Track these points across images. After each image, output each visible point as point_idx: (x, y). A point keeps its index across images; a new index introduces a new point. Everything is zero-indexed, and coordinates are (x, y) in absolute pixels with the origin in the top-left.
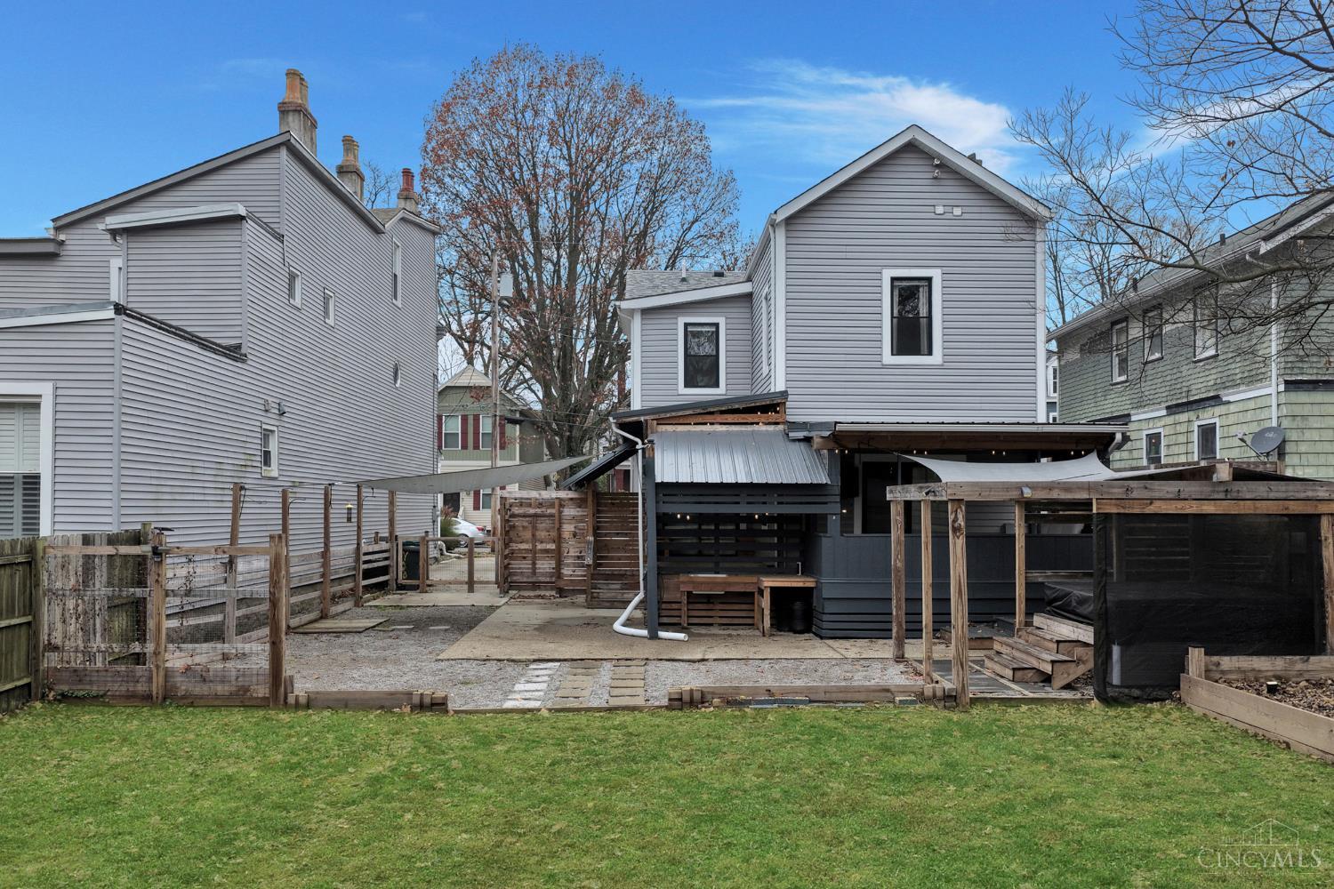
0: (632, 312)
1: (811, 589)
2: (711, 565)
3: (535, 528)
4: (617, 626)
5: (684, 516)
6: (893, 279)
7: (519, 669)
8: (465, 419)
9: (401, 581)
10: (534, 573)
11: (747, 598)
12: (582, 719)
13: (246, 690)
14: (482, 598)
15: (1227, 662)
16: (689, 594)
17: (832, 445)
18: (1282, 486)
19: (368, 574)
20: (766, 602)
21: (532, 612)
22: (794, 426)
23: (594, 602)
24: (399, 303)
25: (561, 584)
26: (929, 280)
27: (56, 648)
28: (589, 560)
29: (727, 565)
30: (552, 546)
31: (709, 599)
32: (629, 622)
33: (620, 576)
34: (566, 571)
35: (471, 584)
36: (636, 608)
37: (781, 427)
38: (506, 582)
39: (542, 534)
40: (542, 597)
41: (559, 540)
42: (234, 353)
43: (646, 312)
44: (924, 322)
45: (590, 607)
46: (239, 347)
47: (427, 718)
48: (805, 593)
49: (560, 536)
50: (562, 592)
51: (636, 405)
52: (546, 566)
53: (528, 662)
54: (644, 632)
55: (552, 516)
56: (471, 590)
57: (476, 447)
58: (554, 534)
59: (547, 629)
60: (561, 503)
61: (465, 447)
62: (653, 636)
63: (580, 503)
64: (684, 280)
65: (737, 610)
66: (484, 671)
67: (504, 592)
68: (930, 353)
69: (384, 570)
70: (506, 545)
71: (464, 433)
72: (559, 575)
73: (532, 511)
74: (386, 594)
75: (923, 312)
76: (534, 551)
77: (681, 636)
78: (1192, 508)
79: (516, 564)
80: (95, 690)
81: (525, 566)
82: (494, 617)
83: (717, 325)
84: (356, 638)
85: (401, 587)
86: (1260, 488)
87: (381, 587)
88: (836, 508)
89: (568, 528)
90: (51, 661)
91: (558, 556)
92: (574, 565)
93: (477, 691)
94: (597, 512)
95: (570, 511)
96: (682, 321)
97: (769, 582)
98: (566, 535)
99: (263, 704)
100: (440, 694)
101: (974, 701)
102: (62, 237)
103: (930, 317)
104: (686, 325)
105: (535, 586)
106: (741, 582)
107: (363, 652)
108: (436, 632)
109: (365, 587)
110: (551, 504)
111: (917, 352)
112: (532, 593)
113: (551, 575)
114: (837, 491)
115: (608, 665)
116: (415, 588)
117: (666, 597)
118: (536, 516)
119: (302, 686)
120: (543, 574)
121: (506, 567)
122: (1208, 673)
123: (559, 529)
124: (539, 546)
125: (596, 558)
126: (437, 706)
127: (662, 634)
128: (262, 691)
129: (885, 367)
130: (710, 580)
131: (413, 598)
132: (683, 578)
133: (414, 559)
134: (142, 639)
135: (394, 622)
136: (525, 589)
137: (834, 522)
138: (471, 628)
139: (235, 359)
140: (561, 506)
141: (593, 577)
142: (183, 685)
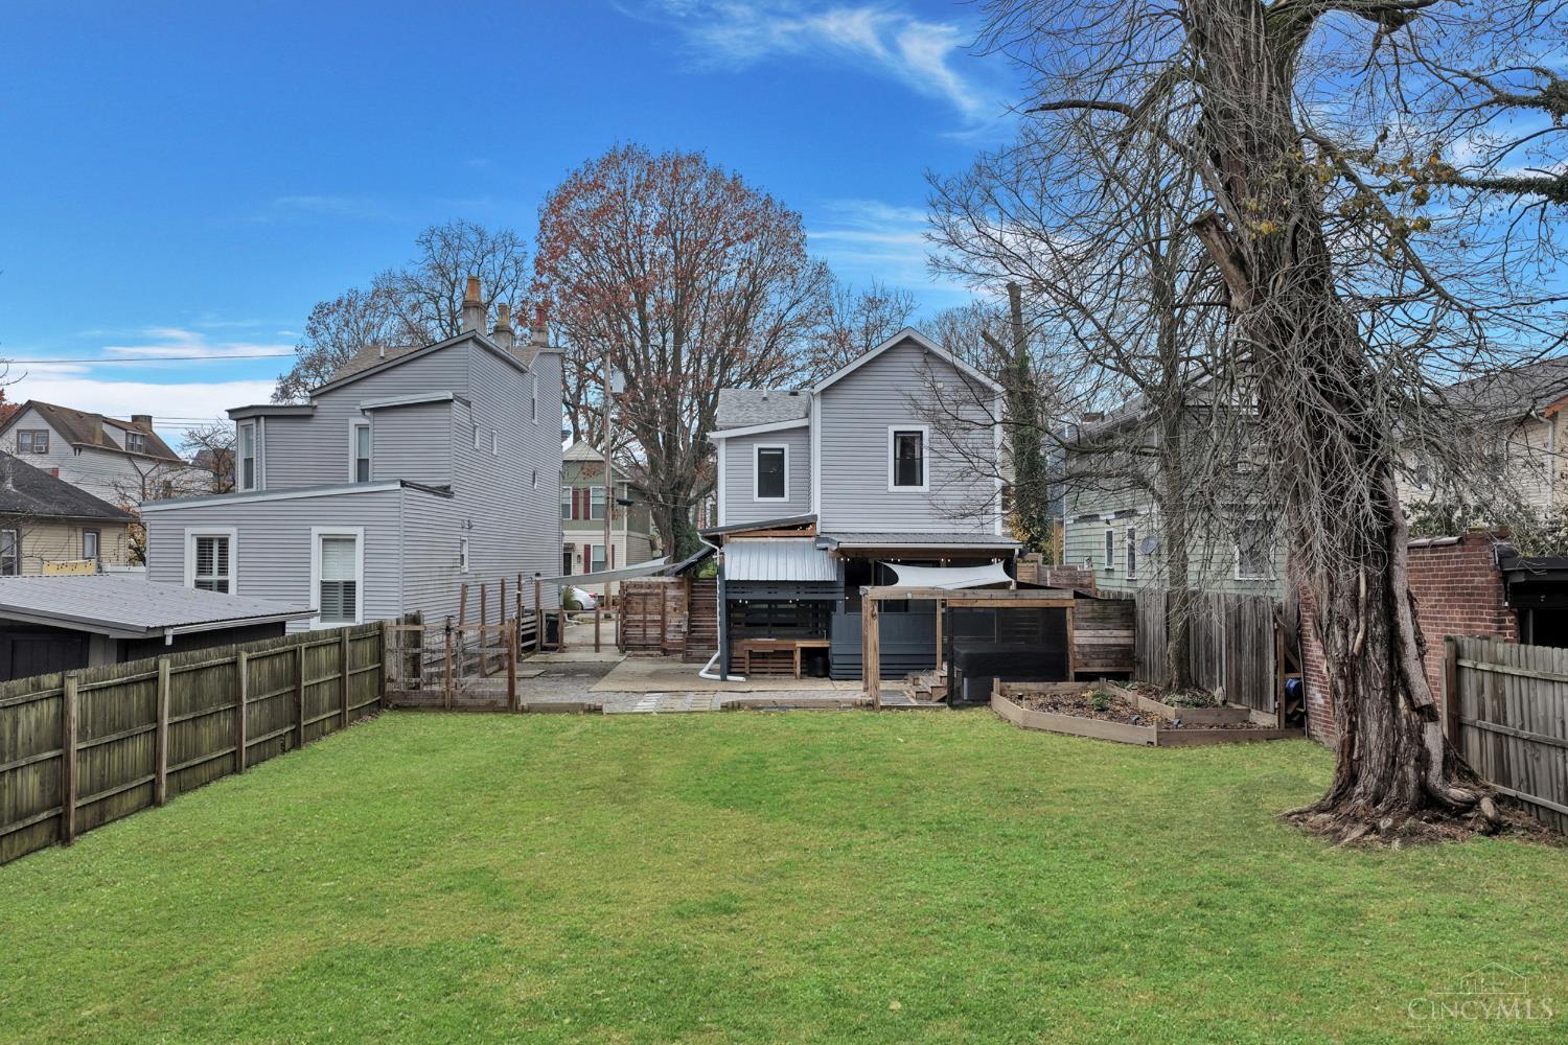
0: (719, 439)
1: (827, 649)
2: (766, 632)
3: (645, 603)
4: (702, 674)
5: (743, 601)
6: (896, 433)
7: (639, 696)
8: (576, 493)
9: (545, 644)
10: (645, 638)
11: (789, 654)
12: (674, 716)
13: (495, 702)
14: (608, 655)
15: (1014, 685)
16: (750, 652)
17: (839, 555)
18: (1045, 592)
19: (526, 638)
20: (798, 657)
21: (644, 665)
22: (819, 539)
23: (688, 659)
24: (535, 421)
25: (665, 646)
26: (921, 432)
27: (393, 681)
28: (685, 629)
29: (777, 632)
30: (659, 618)
31: (764, 656)
32: (710, 671)
33: (708, 640)
34: (669, 636)
35: (597, 646)
36: (715, 662)
37: (813, 539)
38: (625, 645)
39: (650, 608)
40: (651, 656)
41: (663, 613)
42: (445, 491)
43: (728, 440)
44: (918, 461)
45: (685, 662)
46: (449, 487)
47: (593, 717)
48: (824, 652)
49: (664, 610)
50: (665, 652)
51: (722, 523)
52: (653, 632)
53: (644, 693)
54: (718, 677)
55: (658, 594)
56: (597, 650)
57: (587, 517)
58: (660, 608)
59: (654, 676)
60: (665, 586)
61: (576, 517)
62: (724, 679)
63: (679, 586)
64: (765, 399)
65: (782, 664)
66: (617, 697)
67: (623, 652)
68: (922, 484)
69: (532, 636)
70: (624, 617)
71: (576, 504)
72: (663, 639)
73: (643, 591)
74: (535, 653)
75: (917, 455)
76: (644, 621)
77: (741, 679)
78: (998, 604)
79: (630, 631)
80: (413, 703)
81: (638, 632)
82: (618, 668)
83: (783, 450)
84: (531, 681)
85: (545, 649)
86: (1034, 593)
87: (530, 649)
88: (842, 596)
89: (670, 605)
90: (389, 687)
91: (663, 624)
92: (675, 632)
93: (616, 706)
94: (691, 592)
95: (671, 593)
96: (756, 446)
97: (801, 644)
98: (668, 609)
99: (504, 710)
100: (598, 704)
101: (883, 708)
102: (315, 403)
103: (921, 459)
104: (760, 450)
105: (645, 647)
106: (783, 644)
107: (539, 689)
108: (582, 678)
109: (524, 648)
110: (658, 585)
111: (913, 483)
112: (643, 653)
113: (658, 639)
114: (842, 584)
115: (692, 694)
116: (553, 649)
117: (735, 654)
118: (646, 594)
119: (524, 702)
120: (652, 639)
121: (624, 633)
122: (1002, 693)
123: (664, 605)
124: (649, 617)
125: (690, 626)
126: (598, 710)
127: (730, 678)
128: (504, 703)
129: (890, 494)
130: (765, 642)
131: (555, 657)
132: (746, 641)
133: (554, 628)
134: (419, 676)
135: (550, 672)
136: (637, 649)
137: (840, 605)
138: (604, 675)
139: (448, 497)
140: (665, 587)
141: (688, 640)
142: (461, 700)
